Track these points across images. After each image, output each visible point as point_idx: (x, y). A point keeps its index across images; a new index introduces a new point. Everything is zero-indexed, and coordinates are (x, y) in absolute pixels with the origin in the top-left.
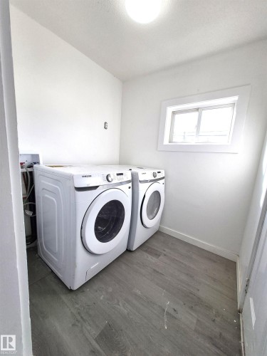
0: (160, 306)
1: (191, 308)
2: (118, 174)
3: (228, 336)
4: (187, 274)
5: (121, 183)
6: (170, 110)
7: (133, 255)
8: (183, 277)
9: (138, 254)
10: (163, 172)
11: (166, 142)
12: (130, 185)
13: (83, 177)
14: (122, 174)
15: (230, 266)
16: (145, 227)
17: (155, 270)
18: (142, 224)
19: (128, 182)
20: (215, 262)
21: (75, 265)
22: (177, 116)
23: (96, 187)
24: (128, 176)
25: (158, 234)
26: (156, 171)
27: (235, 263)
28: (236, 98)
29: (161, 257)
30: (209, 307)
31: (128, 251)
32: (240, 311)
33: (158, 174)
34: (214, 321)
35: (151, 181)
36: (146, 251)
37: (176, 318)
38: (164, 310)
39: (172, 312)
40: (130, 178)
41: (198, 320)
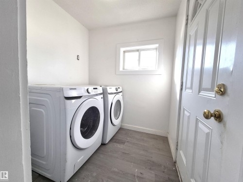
0: (132, 174)
1: (150, 169)
2: (94, 89)
3: (172, 178)
4: (144, 150)
5: (97, 95)
6: (122, 50)
7: (107, 146)
8: (142, 152)
9: (110, 145)
10: (121, 87)
11: (121, 69)
12: (102, 96)
13: (70, 89)
14: (96, 88)
15: (165, 140)
16: (114, 125)
17: (123, 153)
18: (112, 123)
19: (101, 94)
20: (157, 139)
21: (65, 161)
22: (126, 54)
23: (80, 97)
24: (100, 90)
25: (121, 129)
26: (117, 87)
27: (167, 138)
28: (157, 45)
29: (125, 144)
30: (160, 165)
31: (103, 144)
32: (175, 163)
33: (119, 89)
34: (164, 172)
35: (115, 93)
36: (115, 142)
37: (143, 178)
38: (135, 176)
39: (140, 175)
40: (102, 92)
41: (156, 175)
